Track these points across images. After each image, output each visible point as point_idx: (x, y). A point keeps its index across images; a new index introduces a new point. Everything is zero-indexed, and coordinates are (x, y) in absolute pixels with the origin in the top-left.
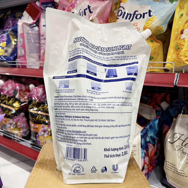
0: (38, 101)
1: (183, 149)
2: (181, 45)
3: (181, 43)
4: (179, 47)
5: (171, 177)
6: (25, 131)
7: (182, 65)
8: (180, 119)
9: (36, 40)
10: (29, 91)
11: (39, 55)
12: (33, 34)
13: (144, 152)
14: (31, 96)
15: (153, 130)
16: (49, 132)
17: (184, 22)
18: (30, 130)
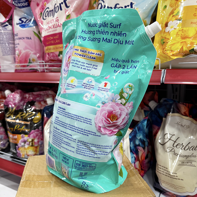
0: (16, 108)
1: (174, 150)
2: (166, 39)
3: (166, 37)
4: (164, 41)
5: (164, 181)
6: (4, 143)
7: (168, 60)
8: (170, 119)
9: (10, 40)
10: (5, 97)
11: (14, 57)
12: (6, 34)
13: (134, 157)
14: (7, 104)
15: (142, 132)
16: (30, 142)
17: (168, 14)
18: (8, 141)
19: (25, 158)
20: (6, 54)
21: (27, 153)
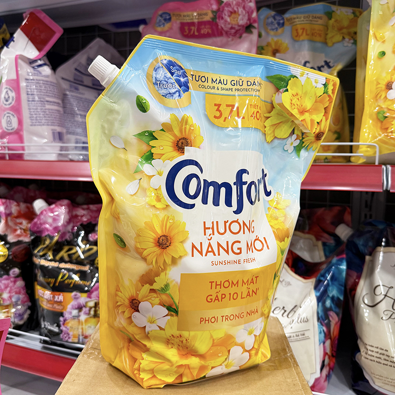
0: (59, 238)
3: (390, 108)
5: (380, 376)
6: (21, 312)
9: (46, 95)
11: (52, 130)
12: (40, 82)
13: (324, 331)
19: (78, 343)
20: (38, 124)
21: (83, 332)
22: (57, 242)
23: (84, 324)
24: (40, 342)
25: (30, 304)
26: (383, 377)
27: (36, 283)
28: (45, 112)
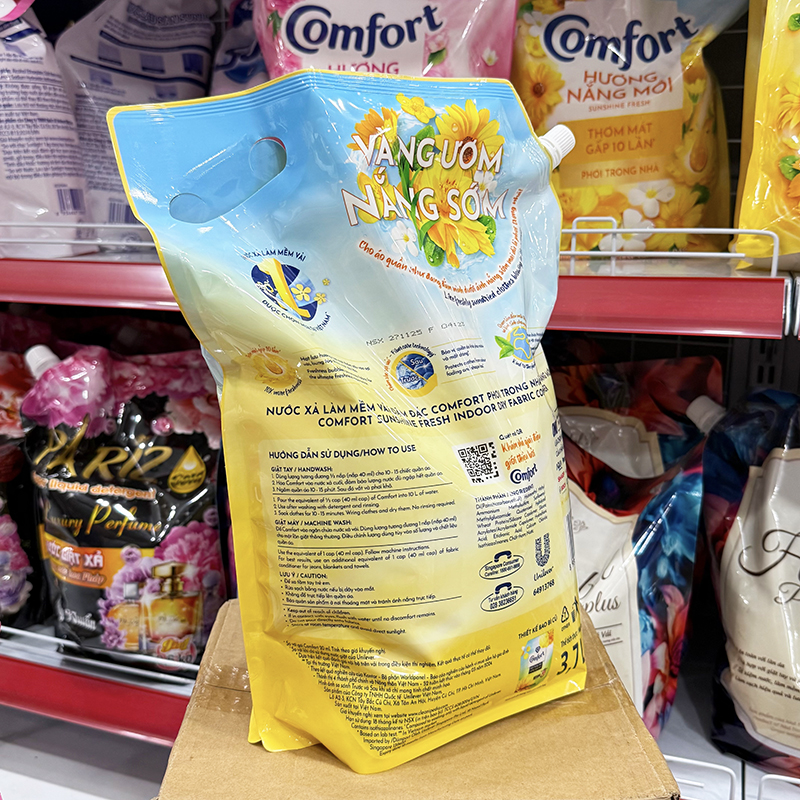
0: (87, 431)
5: (767, 716)
6: (12, 586)
8: (782, 469)
13: (652, 626)
16: (164, 579)
19: (139, 652)
20: (26, 173)
21: (148, 629)
22: (83, 439)
23: (150, 614)
24: (58, 651)
25: (30, 570)
26: (771, 717)
27: (41, 527)
28: (38, 145)
